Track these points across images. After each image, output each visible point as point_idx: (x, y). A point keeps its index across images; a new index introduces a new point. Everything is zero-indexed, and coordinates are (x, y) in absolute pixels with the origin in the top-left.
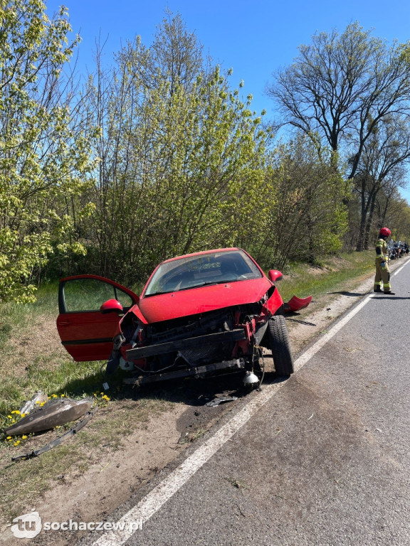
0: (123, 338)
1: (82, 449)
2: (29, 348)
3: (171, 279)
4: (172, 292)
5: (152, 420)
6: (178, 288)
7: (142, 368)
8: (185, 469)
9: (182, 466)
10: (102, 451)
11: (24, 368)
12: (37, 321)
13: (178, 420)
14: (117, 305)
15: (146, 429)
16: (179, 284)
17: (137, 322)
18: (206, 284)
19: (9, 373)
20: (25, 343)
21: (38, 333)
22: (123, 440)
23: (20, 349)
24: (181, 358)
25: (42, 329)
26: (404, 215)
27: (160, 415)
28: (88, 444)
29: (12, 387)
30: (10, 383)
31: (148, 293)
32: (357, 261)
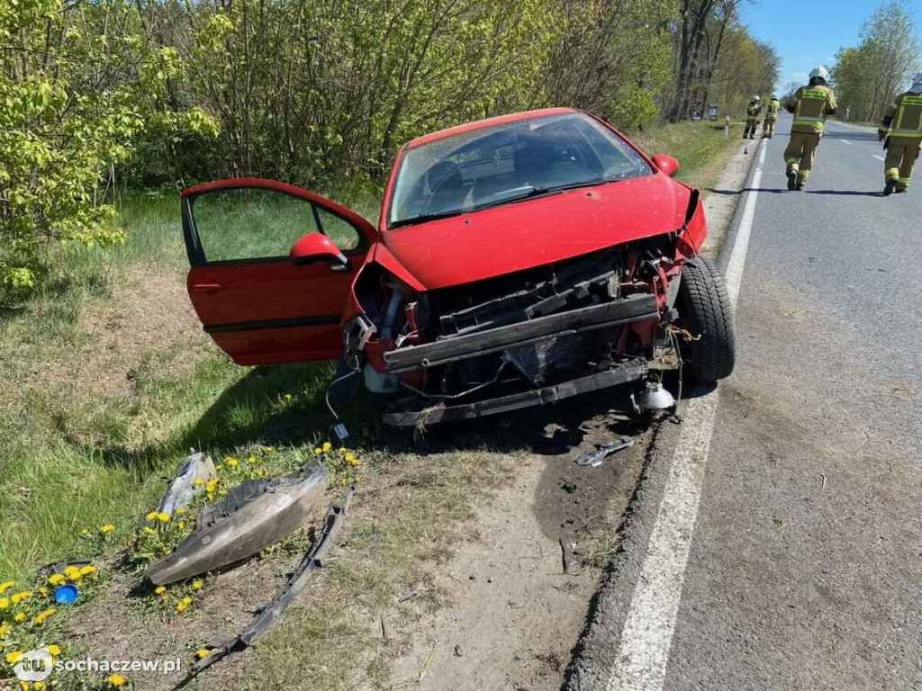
0: (369, 325)
1: (355, 615)
2: (125, 335)
3: (445, 180)
4: (457, 214)
5: (481, 514)
6: (469, 203)
7: (420, 387)
8: (638, 663)
9: (625, 650)
10: (405, 613)
11: (123, 376)
12: (131, 279)
13: (534, 508)
14: (323, 246)
15: (477, 538)
16: (470, 196)
17: (391, 285)
18: (534, 193)
19: (95, 390)
20: (114, 325)
21: (137, 304)
22: (440, 580)
23: (107, 338)
24: (510, 364)
25: (144, 295)
26: (742, 55)
27: (493, 497)
28: (362, 597)
29: (108, 418)
30: (102, 409)
31: (394, 219)
32: (674, 139)
